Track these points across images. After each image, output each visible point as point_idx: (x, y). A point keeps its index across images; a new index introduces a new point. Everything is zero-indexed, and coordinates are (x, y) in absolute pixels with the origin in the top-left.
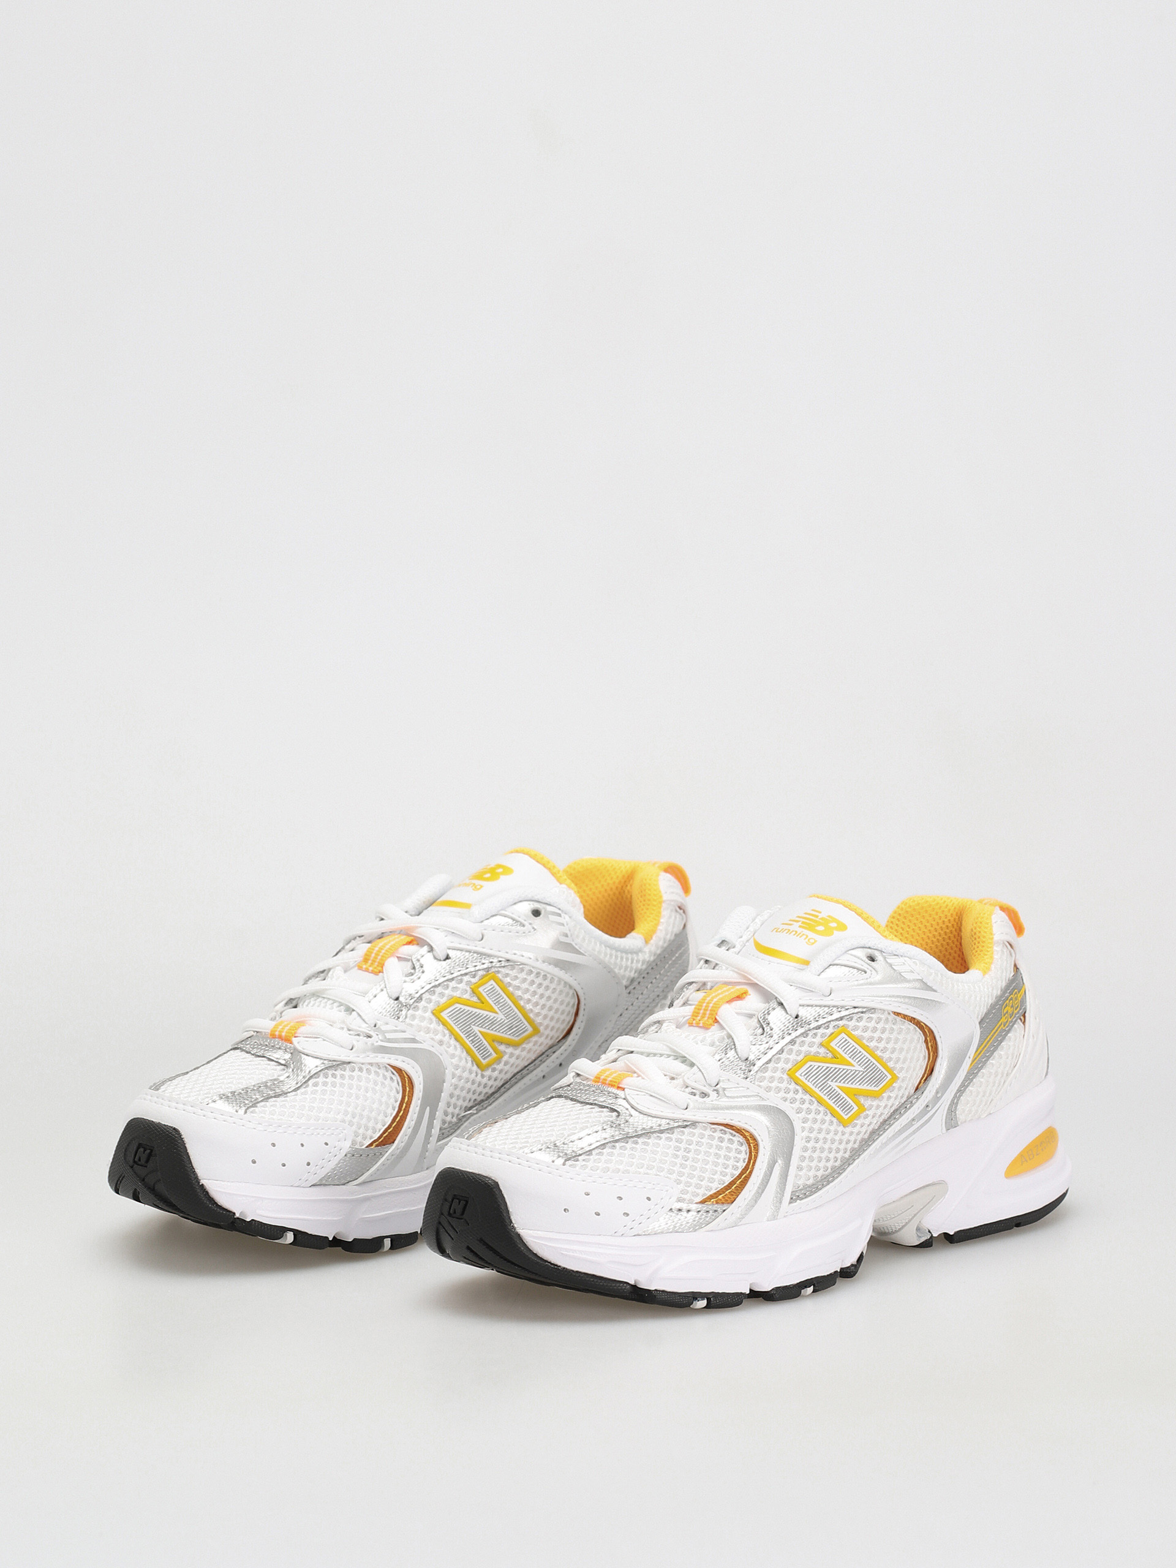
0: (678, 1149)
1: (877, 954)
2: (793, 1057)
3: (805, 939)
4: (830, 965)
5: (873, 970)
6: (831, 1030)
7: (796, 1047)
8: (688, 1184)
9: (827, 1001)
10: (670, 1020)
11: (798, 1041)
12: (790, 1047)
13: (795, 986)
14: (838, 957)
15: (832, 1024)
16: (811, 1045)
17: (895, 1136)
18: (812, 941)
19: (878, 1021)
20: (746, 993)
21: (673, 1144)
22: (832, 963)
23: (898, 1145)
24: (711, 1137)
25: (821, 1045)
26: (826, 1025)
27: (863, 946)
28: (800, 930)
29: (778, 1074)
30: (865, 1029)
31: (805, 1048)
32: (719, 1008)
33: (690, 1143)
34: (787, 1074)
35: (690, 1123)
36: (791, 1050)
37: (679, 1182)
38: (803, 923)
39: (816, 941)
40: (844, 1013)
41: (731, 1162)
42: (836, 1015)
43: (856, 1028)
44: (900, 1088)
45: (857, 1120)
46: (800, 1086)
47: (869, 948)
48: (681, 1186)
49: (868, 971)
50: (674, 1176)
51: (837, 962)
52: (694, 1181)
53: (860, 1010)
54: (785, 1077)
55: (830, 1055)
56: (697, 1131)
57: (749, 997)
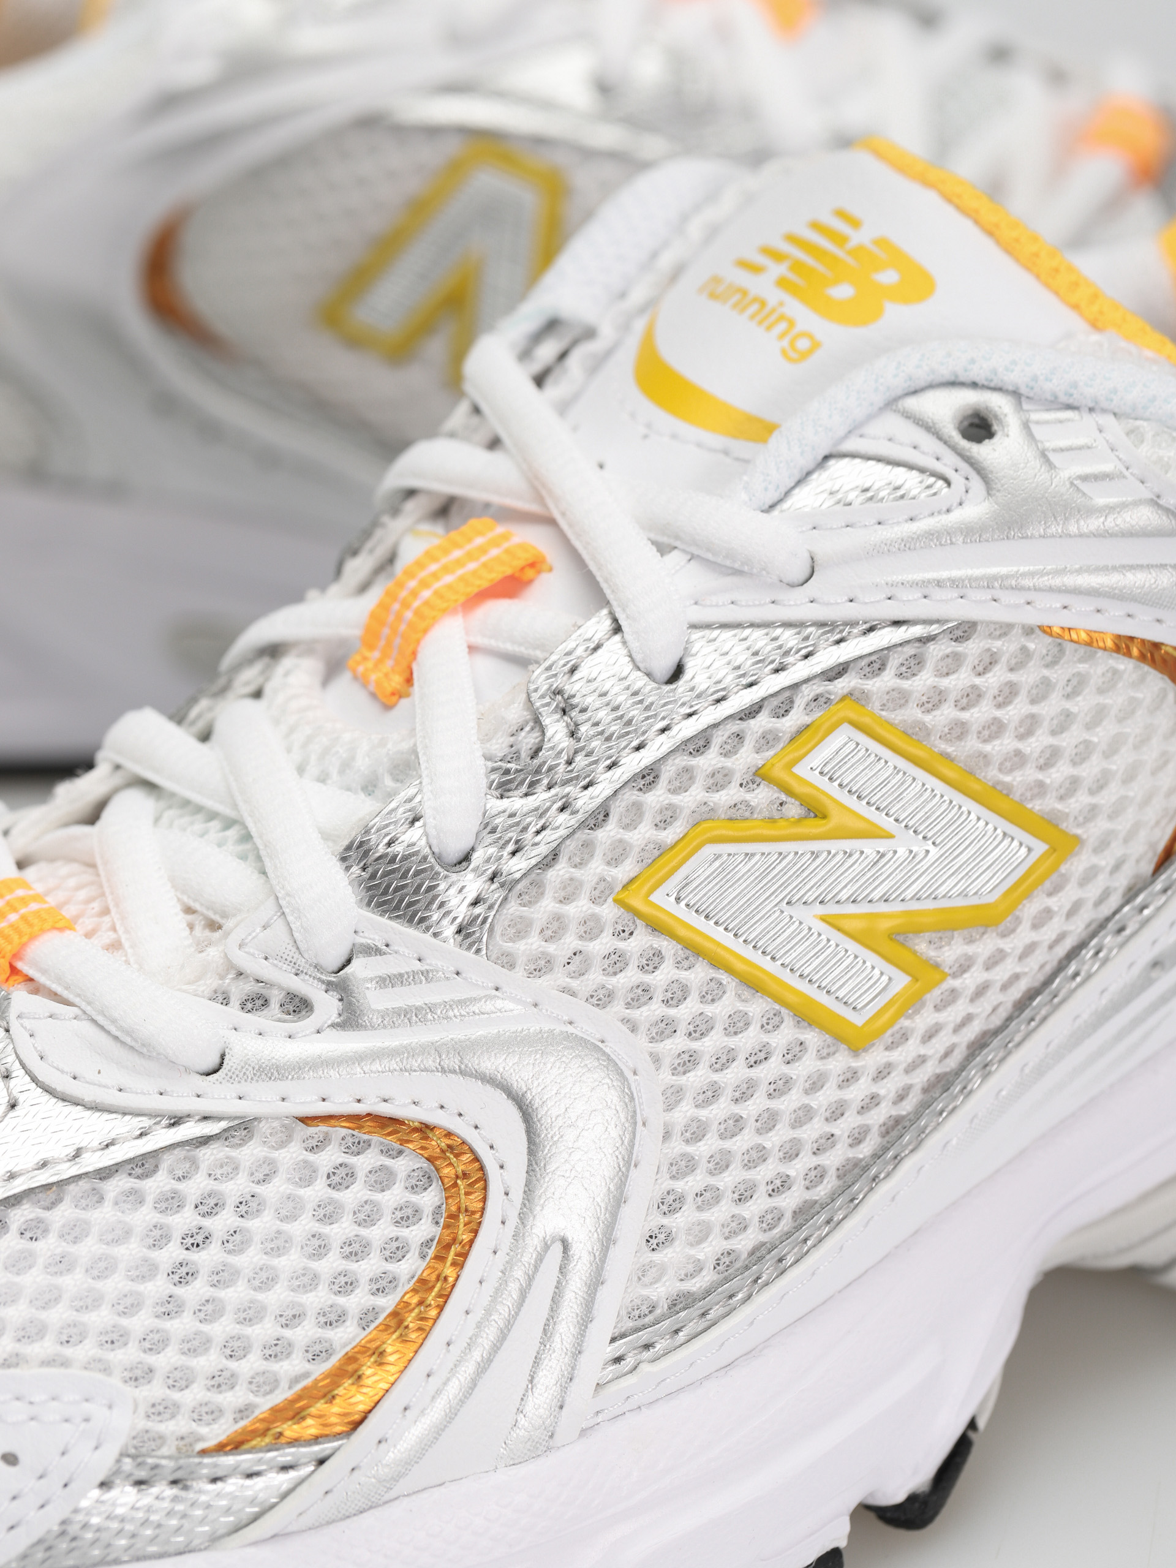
0: (159, 1238)
1: (998, 403)
2: (643, 834)
3: (782, 336)
4: (826, 458)
5: (973, 475)
6: (796, 718)
7: (656, 798)
8: (180, 1380)
9: (797, 606)
10: (308, 647)
11: (668, 772)
12: (631, 796)
13: (684, 551)
14: (855, 429)
15: (808, 692)
16: (719, 780)
17: (1077, 1039)
18: (803, 344)
19: (989, 662)
20: (536, 565)
21: (145, 1216)
22: (834, 451)
23: (1119, 1037)
24: (306, 1175)
25: (759, 776)
26: (781, 698)
27: (952, 379)
28: (774, 296)
29: (580, 907)
30: (934, 700)
31: (693, 797)
32: (425, 631)
33: (210, 1206)
34: (616, 901)
35: (223, 1124)
36: (637, 809)
37: (139, 1376)
38: (797, 267)
39: (816, 345)
40: (858, 646)
41: (370, 1266)
42: (829, 657)
43: (901, 698)
44: (1086, 879)
45: (910, 1017)
46: (672, 935)
47: (974, 385)
48: (156, 1390)
49: (957, 479)
50: (129, 1355)
51: (849, 446)
52: (209, 1362)
53: (917, 631)
54: (608, 911)
55: (793, 810)
56: (251, 1152)
57: (545, 577)
